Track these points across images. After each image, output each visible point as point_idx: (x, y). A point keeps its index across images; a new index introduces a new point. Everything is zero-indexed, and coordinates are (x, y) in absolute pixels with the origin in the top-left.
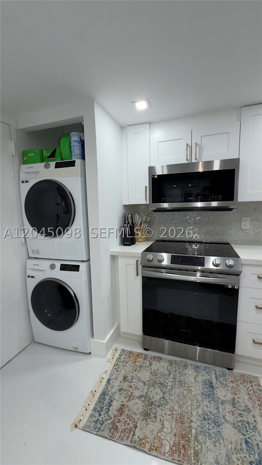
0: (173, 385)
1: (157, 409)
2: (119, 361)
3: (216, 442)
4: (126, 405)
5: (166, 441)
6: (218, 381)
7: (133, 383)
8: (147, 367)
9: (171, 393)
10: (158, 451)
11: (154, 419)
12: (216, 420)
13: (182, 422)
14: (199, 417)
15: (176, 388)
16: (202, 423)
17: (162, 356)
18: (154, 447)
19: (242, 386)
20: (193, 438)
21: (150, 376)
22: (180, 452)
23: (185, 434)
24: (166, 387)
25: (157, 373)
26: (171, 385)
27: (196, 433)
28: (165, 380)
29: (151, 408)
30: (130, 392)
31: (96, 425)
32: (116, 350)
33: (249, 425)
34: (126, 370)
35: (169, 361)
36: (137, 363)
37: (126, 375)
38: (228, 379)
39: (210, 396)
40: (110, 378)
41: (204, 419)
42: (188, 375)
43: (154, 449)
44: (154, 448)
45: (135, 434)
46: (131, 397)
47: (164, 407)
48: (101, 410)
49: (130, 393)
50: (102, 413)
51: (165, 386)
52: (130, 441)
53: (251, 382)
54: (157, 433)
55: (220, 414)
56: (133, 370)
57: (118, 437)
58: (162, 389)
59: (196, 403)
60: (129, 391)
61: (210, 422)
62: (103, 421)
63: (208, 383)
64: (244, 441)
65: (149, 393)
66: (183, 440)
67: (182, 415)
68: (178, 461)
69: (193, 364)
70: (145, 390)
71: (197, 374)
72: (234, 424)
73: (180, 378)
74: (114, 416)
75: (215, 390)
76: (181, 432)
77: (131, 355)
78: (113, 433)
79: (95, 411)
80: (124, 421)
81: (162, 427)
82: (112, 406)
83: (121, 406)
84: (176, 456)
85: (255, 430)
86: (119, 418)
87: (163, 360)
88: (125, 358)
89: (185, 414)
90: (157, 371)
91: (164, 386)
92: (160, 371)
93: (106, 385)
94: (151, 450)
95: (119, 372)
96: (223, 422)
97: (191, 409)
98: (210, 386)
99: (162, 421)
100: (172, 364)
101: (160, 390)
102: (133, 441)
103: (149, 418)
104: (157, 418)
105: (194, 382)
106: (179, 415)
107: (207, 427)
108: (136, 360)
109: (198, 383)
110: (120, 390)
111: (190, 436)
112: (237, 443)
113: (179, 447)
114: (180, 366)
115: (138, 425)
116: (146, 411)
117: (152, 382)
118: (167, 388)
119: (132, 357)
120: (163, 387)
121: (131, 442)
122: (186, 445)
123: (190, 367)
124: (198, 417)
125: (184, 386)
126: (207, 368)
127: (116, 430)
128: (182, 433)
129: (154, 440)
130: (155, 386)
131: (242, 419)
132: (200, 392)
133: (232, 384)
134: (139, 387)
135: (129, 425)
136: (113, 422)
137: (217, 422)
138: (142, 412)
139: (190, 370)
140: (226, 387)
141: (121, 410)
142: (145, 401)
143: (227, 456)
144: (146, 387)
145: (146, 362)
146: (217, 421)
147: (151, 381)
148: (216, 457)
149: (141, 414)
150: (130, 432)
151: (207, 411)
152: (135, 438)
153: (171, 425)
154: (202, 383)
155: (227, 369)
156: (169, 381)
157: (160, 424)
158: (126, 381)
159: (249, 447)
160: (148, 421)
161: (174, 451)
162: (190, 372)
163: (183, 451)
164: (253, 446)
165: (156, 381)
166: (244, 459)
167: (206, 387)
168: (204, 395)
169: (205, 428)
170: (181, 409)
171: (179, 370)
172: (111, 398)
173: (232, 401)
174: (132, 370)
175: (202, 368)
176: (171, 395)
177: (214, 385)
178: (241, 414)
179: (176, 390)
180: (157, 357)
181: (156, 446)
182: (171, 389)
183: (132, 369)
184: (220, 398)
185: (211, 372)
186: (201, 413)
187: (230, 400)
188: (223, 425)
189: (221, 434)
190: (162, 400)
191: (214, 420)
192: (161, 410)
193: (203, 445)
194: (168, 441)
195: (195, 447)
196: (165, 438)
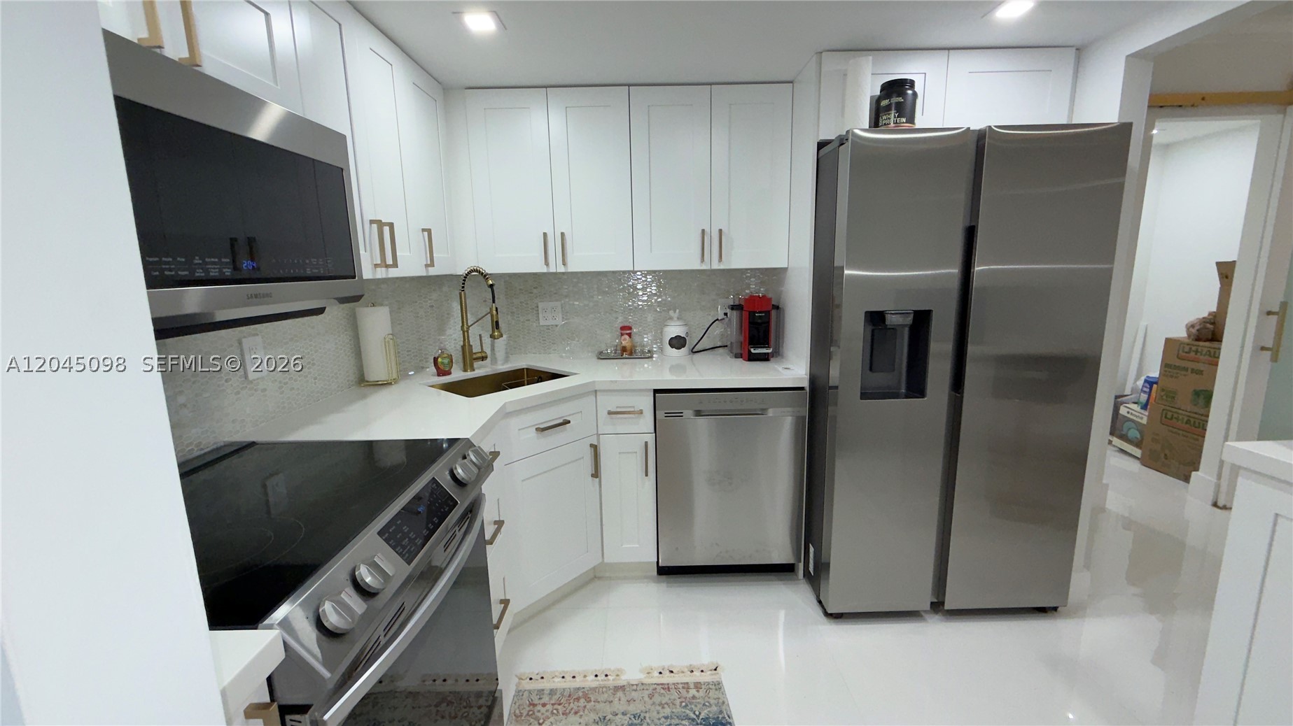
19: (547, 723)
53: (534, 705)
85: (642, 717)
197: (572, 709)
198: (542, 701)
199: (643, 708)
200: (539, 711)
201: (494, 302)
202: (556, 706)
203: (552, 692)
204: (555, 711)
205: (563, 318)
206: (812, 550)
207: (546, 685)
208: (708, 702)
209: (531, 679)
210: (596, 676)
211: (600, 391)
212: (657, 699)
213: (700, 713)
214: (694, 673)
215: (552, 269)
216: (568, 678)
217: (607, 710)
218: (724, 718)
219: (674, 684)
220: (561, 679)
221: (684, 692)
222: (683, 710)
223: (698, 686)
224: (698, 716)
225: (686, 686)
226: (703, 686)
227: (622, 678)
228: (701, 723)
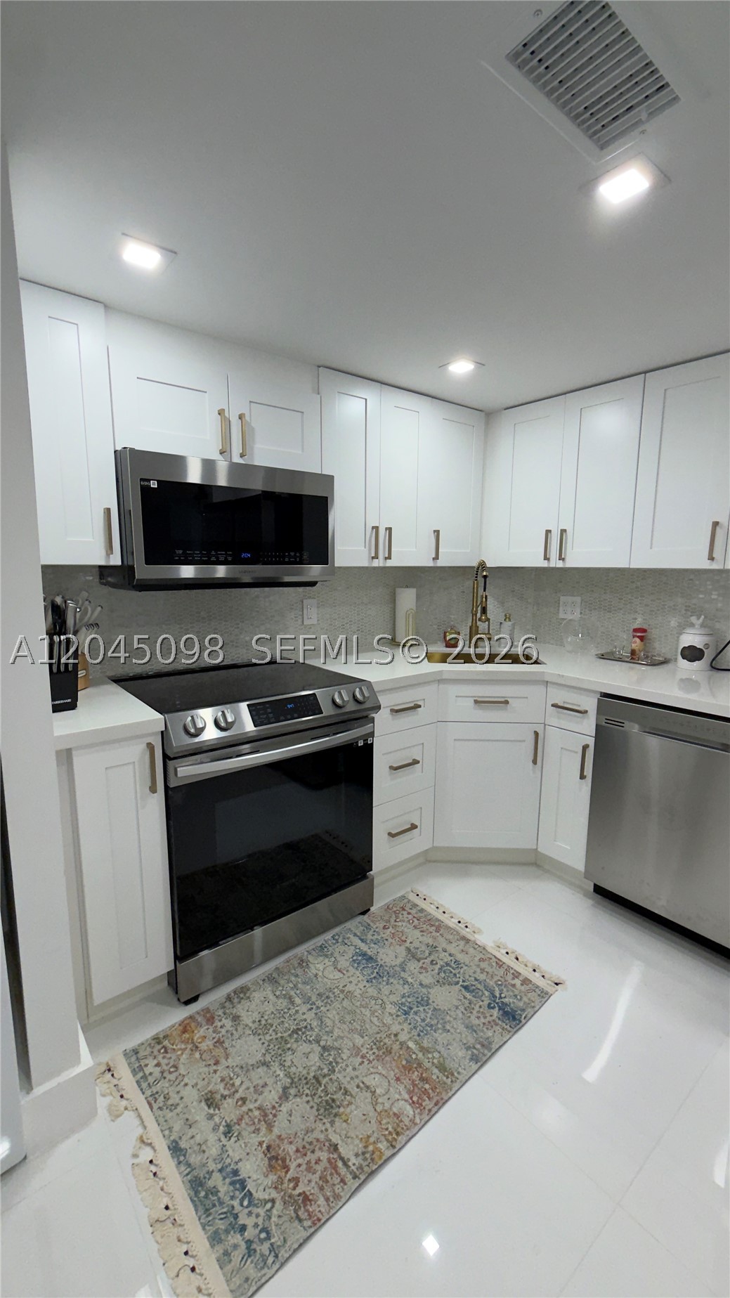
0: (316, 1014)
1: (334, 1077)
2: (149, 1084)
3: (444, 1027)
4: (274, 1141)
5: (396, 1104)
6: (368, 942)
7: (240, 1091)
8: (234, 1032)
9: (327, 1029)
10: (402, 1131)
11: (348, 1098)
12: (418, 998)
13: (387, 1051)
14: (399, 1018)
15: (326, 1012)
16: (409, 1022)
17: (244, 982)
18: (392, 1135)
19: (400, 924)
20: (420, 1055)
21: (260, 1039)
22: (426, 1092)
23: (408, 1062)
24: (309, 1027)
25: (266, 1021)
26: (314, 1015)
27: (417, 1043)
28: (295, 1020)
29: (323, 1090)
30: (254, 1110)
31: (258, 1256)
32: (109, 1070)
33: (450, 966)
34: (191, 1083)
35: (264, 980)
36: (203, 1046)
37: (206, 1091)
38: (377, 928)
39: (382, 975)
40: (172, 1138)
41: (406, 1013)
42: (320, 974)
43: (396, 1137)
44: (394, 1136)
45: (346, 1159)
46: (267, 1117)
47: (342, 1061)
48: (232, 1219)
49: (257, 1113)
50: (243, 1220)
51: (306, 1027)
52: (352, 1181)
53: (404, 910)
54: (373, 1110)
55: (415, 986)
56: (209, 1065)
57: (326, 1206)
58: (307, 1039)
59: (375, 1004)
60: (250, 1110)
61: (415, 1009)
62: (264, 1230)
63: (360, 958)
64: (463, 990)
65: (293, 1069)
66: (413, 1072)
67: (377, 1041)
68: (436, 1104)
69: (311, 948)
70: (278, 1072)
71: (333, 959)
72: (438, 981)
73: (315, 990)
74: (276, 1188)
75: (379, 960)
76: (401, 1066)
77: (166, 1043)
78: (309, 1215)
79: (220, 1241)
80: (304, 1167)
81: (371, 1092)
82: (247, 1179)
83: (266, 1155)
84: (428, 1104)
85: (460, 966)
86: (289, 1176)
87: (252, 989)
88: (158, 1065)
89: (379, 1036)
90: (262, 1017)
91: (303, 1030)
92: (267, 1013)
93: (180, 1163)
94: (394, 1143)
95: (178, 1104)
96: (426, 993)
97: (378, 1019)
98: (367, 960)
99: (361, 1085)
100: (276, 981)
101: (304, 1044)
102: (355, 1173)
103: (339, 1107)
104: (350, 1090)
105: (341, 975)
106: (374, 1047)
107: (419, 1020)
108: (193, 1043)
109: (347, 971)
110: (228, 1132)
111: (414, 1056)
112: (461, 1000)
113: (419, 1088)
114: (293, 971)
115: (335, 1139)
116: (321, 1102)
117: (277, 1047)
118: (312, 1028)
119: (174, 1047)
120: (303, 1033)
121: (355, 1177)
122: (422, 1074)
123: (310, 958)
124: (397, 1020)
125: (335, 996)
126: (337, 937)
127: (308, 1203)
128: (403, 1066)
129: (381, 1124)
130: (289, 1046)
131: (438, 966)
132: (365, 982)
133: (388, 932)
134: (261, 1082)
135: (320, 1162)
136: (287, 1198)
137: (422, 1000)
138: (317, 1114)
139: (316, 962)
140: (386, 943)
141: (275, 1160)
142: (301, 1090)
143: (467, 1027)
144: (275, 1067)
145: (219, 1024)
146: (420, 999)
147: (272, 1046)
148: (461, 1044)
149: (319, 1117)
150: (335, 1168)
151: (398, 999)
152: (354, 1164)
153: (380, 1074)
154: (353, 967)
155: (362, 916)
156: (304, 1014)
157: (364, 1091)
158: (220, 1103)
159: (473, 991)
160: (343, 1113)
161: (418, 1100)
162: (319, 965)
163: (427, 1086)
164: (474, 986)
165: (282, 1037)
166: (481, 1010)
167: (364, 968)
168: (373, 981)
169: (418, 1024)
170: (366, 1035)
171: (300, 980)
172: (229, 1169)
173: (409, 955)
174: (206, 1069)
175: (330, 942)
176: (332, 1032)
177: (370, 953)
178: (432, 961)
179: (329, 1016)
180: (233, 994)
181: (393, 1128)
182: (322, 1022)
183: (206, 1066)
184: (394, 964)
185: (348, 938)
186: (394, 1011)
187: (407, 956)
188: (430, 996)
189: (440, 1009)
190: (326, 1054)
191: (417, 1002)
192: (343, 1072)
193: (437, 1047)
194: (398, 1100)
195: (433, 1063)
196: (390, 1102)
197: (422, 928)
198: (410, 911)
199: (467, 963)
200: (402, 914)
201: (485, 591)
202: (415, 920)
203: (422, 910)
204: (411, 921)
207: (423, 905)
208: (521, 997)
209: (418, 895)
210: (459, 922)
211: (551, 683)
212: (483, 965)
213: (505, 997)
214: (536, 973)
216: (441, 911)
217: (442, 943)
218: (521, 1015)
219: (508, 966)
220: (435, 908)
221: (509, 977)
222: (495, 986)
223: (526, 981)
224: (500, 998)
225: (517, 975)
226: (530, 985)
227: (476, 936)
228: (497, 1003)
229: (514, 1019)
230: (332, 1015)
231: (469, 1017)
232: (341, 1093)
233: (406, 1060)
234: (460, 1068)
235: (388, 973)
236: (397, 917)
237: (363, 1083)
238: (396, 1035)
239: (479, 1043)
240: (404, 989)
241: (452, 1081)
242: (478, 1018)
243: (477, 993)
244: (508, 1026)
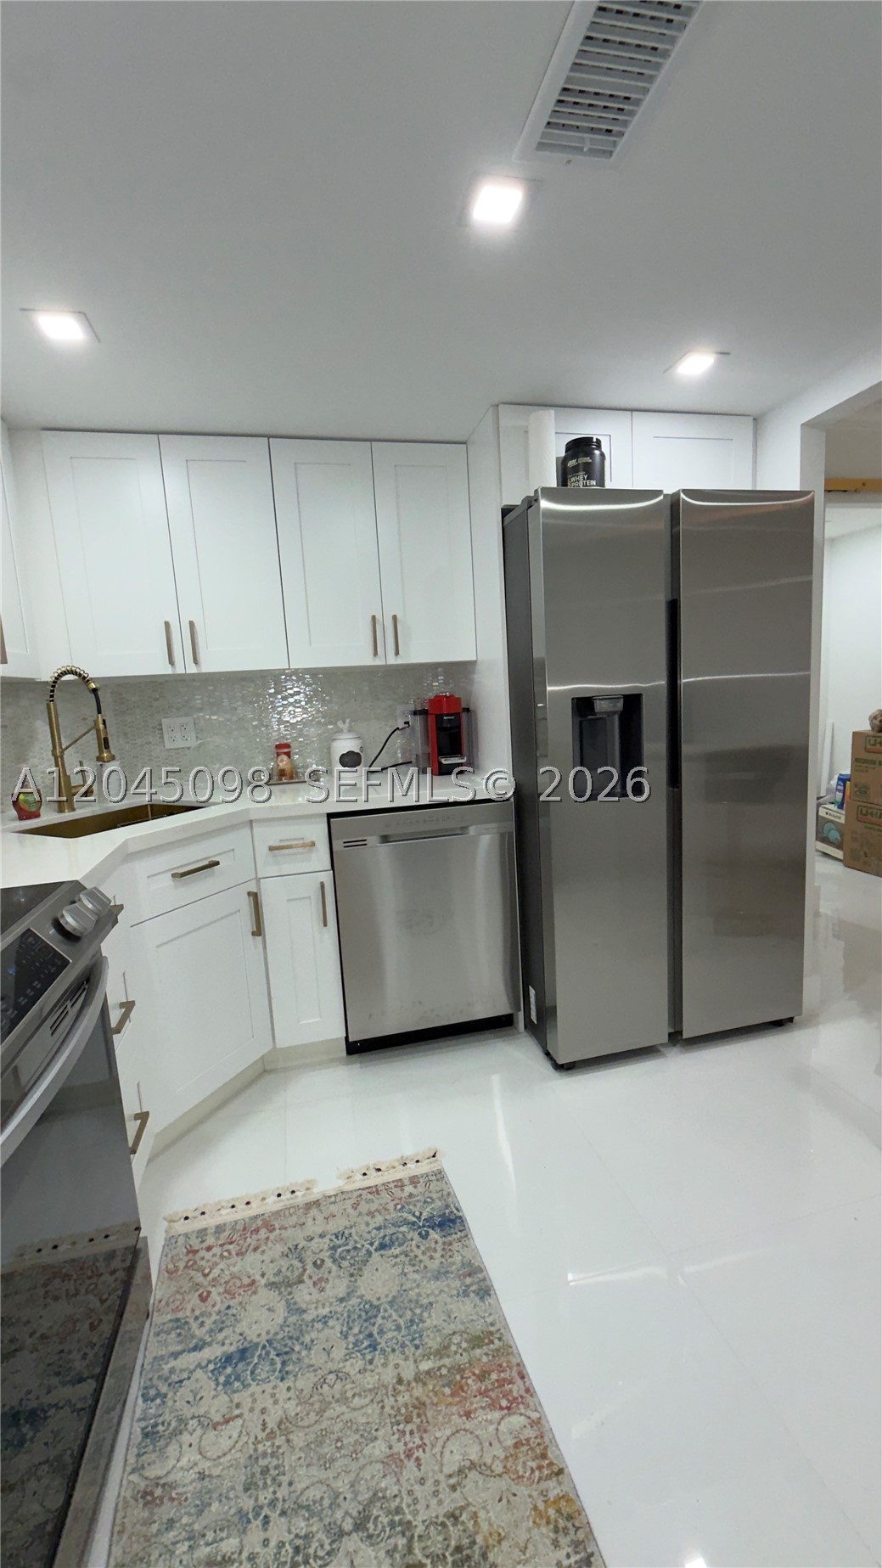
0: (283, 1513)
1: (420, 1529)
3: (422, 1306)
5: (501, 1437)
6: (209, 1339)
9: (326, 1503)
10: (542, 1447)
11: (464, 1517)
12: (360, 1316)
13: (419, 1408)
14: (375, 1361)
15: (292, 1489)
16: (389, 1350)
18: (543, 1467)
19: (216, 1272)
20: (446, 1361)
22: (501, 1383)
23: (448, 1385)
24: (299, 1542)
26: (282, 1520)
27: (426, 1356)
38: (193, 1310)
39: (287, 1349)
42: (205, 1465)
43: (547, 1462)
44: (544, 1463)
47: (398, 1500)
51: (297, 1550)
53: (193, 1252)
54: (498, 1480)
55: (339, 1310)
58: (321, 1558)
59: (331, 1387)
61: (375, 1330)
63: (229, 1370)
64: (382, 1252)
66: (467, 1384)
67: (395, 1416)
68: (520, 1377)
69: (131, 1460)
71: (195, 1421)
72: (352, 1275)
73: (231, 1494)
75: (256, 1340)
76: (450, 1399)
81: (469, 1469)
84: (516, 1389)
85: (346, 1235)
89: (387, 1409)
94: (555, 1469)
96: (359, 1300)
97: (360, 1395)
98: (242, 1360)
99: (452, 1481)
102: (581, 1560)
103: (473, 1542)
104: (453, 1506)
105: (239, 1422)
106: (401, 1427)
107: (395, 1333)
109: (238, 1406)
111: (444, 1371)
112: (396, 1264)
113: (492, 1390)
114: (153, 1529)
118: (306, 1537)
123: (152, 1472)
124: (377, 1367)
125: (273, 1455)
126: (152, 1392)
128: (452, 1395)
129: (523, 1477)
131: (328, 1261)
132: (281, 1384)
133: (215, 1297)
137: (367, 1313)
139: (172, 1462)
140: (233, 1311)
143: (437, 1278)
146: (363, 1314)
148: (455, 1298)
151: (344, 1346)
152: (568, 1556)
153: (448, 1439)
154: (235, 1392)
156: (266, 1543)
157: (464, 1482)
159: (392, 1242)
160: (486, 1539)
161: (508, 1400)
162: (183, 1460)
163: (494, 1376)
164: (385, 1236)
167: (252, 1372)
168: (287, 1369)
169: (399, 1337)
170: (377, 1430)
171: (185, 1520)
173: (283, 1289)
175: (152, 1411)
176: (337, 1495)
177: (233, 1349)
178: (315, 1263)
179: (303, 1485)
181: (533, 1460)
182: (307, 1508)
184: (280, 1321)
185: (172, 1371)
186: (360, 1362)
187: (280, 1293)
188: (367, 1297)
189: (394, 1297)
190: (371, 1526)
191: (366, 1320)
192: (418, 1507)
193: (445, 1332)
194: (497, 1429)
195: (465, 1350)
196: (495, 1443)
197: (249, 1245)
198: (205, 1245)
199: (348, 1224)
200: (203, 1258)
201: (99, 711)
202: (227, 1247)
203: (219, 1229)
204: (226, 1254)
205: (197, 737)
206: (532, 992)
207: (210, 1222)
208: (431, 1198)
209: (186, 1218)
210: (279, 1195)
211: (258, 821)
212: (363, 1207)
213: (421, 1213)
214: (408, 1165)
215: (180, 670)
216: (240, 1206)
217: (297, 1236)
218: (452, 1212)
219: (383, 1184)
220: (230, 1210)
221: (397, 1192)
222: (399, 1214)
223: (414, 1181)
224: (419, 1218)
225: (400, 1184)
226: (421, 1180)
227: (315, 1190)
228: (424, 1226)
229: (453, 1221)
230: (306, 1480)
231: (426, 1267)
232: (451, 1528)
233: (444, 1386)
234: (487, 1320)
235: (291, 1338)
236: (201, 1270)
237: (450, 1476)
238: (400, 1381)
239: (465, 1277)
240: (333, 1328)
241: (500, 1339)
242: (431, 1258)
243: (397, 1238)
244: (459, 1233)
